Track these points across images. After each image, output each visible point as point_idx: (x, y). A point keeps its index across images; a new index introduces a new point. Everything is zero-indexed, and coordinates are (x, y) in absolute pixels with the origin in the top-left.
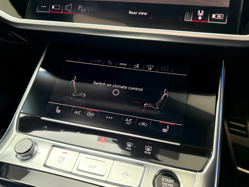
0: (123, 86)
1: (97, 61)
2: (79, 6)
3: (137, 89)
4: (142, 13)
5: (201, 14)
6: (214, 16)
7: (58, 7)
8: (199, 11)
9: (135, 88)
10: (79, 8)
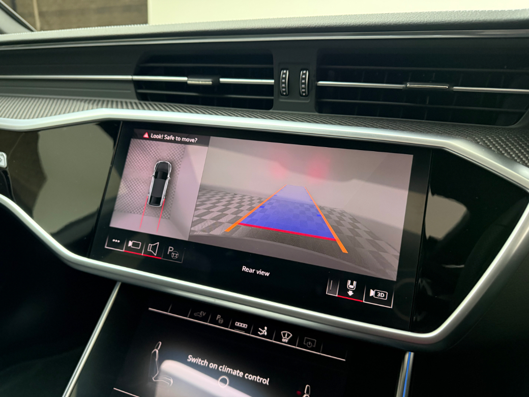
0: (237, 370)
1: (199, 314)
2: (170, 247)
3: (259, 380)
4: (262, 273)
5: (352, 286)
6: (372, 293)
7: (137, 245)
8: (349, 282)
9: (257, 376)
10: (169, 250)
